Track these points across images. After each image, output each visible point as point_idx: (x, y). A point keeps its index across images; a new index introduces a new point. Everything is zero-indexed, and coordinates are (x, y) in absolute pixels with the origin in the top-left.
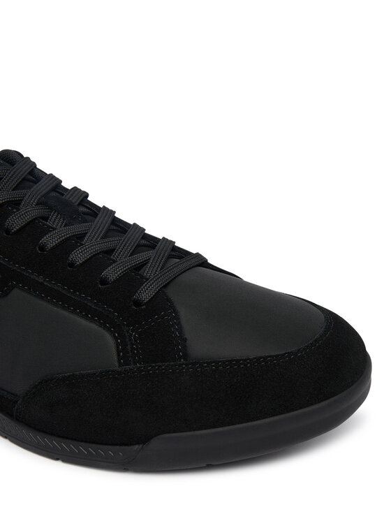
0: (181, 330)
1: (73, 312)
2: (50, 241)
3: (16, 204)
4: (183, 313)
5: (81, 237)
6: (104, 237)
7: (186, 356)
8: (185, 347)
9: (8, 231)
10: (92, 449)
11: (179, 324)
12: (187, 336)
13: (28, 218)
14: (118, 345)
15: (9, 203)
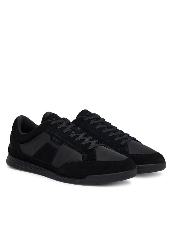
0: (96, 155)
1: (72, 149)
2: (72, 136)
3: (66, 128)
4: (97, 153)
5: (78, 136)
6: (84, 137)
7: (96, 160)
8: (96, 158)
9: (63, 133)
10: (79, 180)
11: (96, 154)
12: (97, 156)
13: (68, 131)
14: (82, 157)
15: (64, 127)
